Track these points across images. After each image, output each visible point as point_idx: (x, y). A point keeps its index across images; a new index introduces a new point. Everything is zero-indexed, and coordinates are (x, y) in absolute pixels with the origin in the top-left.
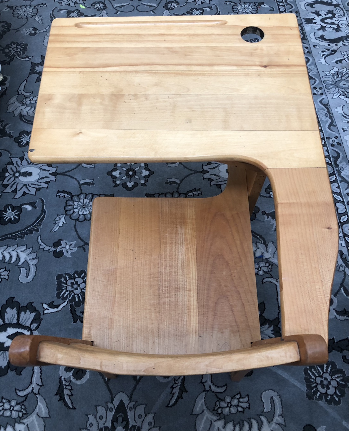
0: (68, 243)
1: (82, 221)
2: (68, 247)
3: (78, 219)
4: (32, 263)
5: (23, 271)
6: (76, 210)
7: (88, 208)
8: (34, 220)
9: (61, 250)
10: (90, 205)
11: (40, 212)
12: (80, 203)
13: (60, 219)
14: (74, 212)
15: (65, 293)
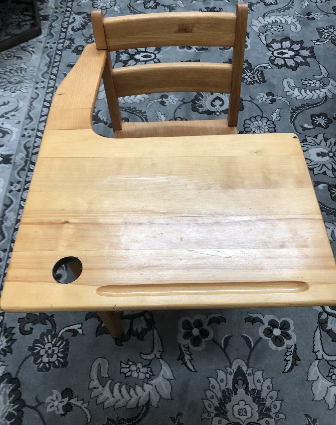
0: (265, 101)
1: (258, 117)
2: (264, 99)
3: (261, 118)
4: (288, 89)
5: (292, 84)
6: (265, 124)
7: (255, 126)
8: (298, 117)
9: (268, 97)
10: (254, 129)
11: (296, 122)
12: (263, 130)
13: (277, 118)
14: (266, 123)
15: (258, 73)
